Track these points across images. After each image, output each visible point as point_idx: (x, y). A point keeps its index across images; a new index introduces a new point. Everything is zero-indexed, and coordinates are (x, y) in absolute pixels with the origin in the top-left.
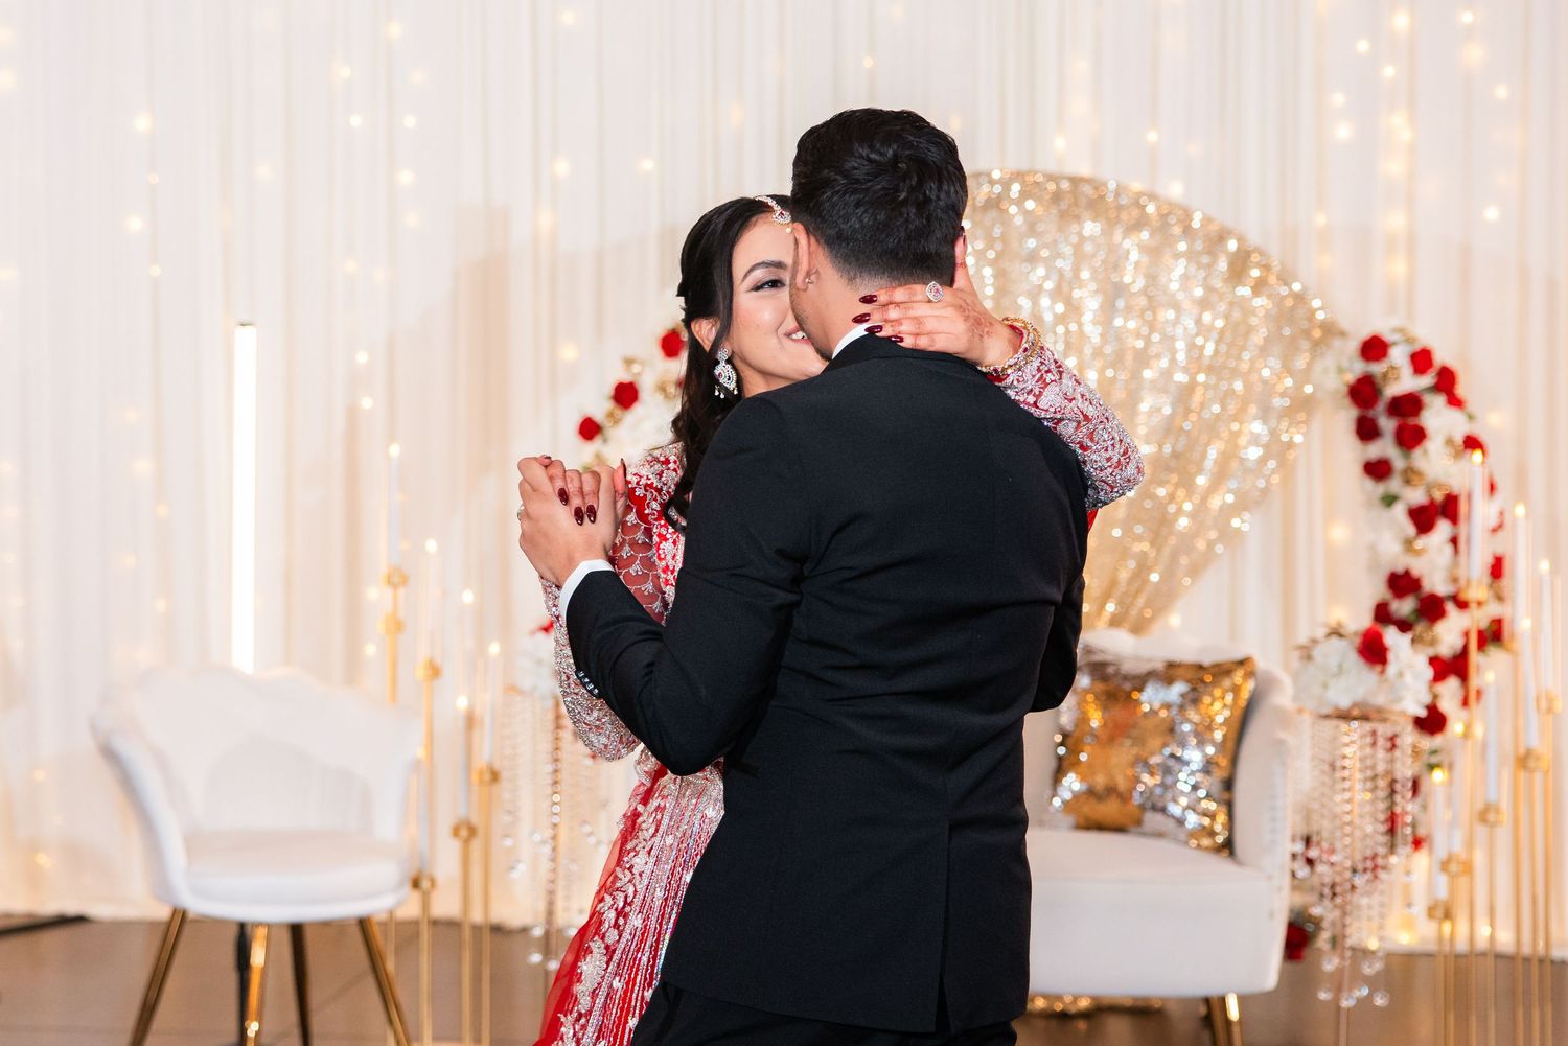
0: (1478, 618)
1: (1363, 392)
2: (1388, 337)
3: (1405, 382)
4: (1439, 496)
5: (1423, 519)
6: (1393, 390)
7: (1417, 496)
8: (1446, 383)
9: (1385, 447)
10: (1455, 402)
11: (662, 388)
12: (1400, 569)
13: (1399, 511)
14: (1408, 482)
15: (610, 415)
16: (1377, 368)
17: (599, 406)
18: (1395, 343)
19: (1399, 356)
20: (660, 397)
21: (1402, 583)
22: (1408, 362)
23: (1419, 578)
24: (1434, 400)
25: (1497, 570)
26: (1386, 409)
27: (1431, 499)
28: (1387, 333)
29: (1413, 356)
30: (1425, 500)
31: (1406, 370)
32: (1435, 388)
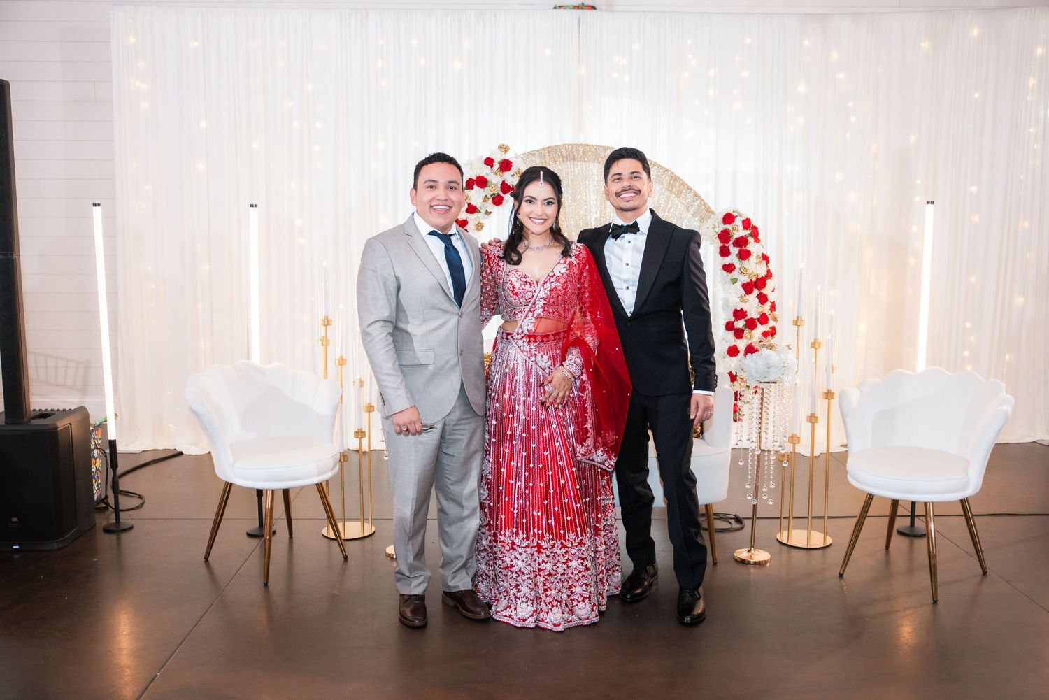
0: (765, 328)
1: (724, 236)
2: (735, 214)
3: (740, 232)
4: (754, 279)
5: (748, 288)
6: (736, 235)
7: (745, 279)
8: (755, 234)
9: (733, 258)
10: (757, 240)
12: (739, 309)
13: (739, 284)
14: (742, 273)
16: (728, 226)
18: (736, 217)
19: (738, 222)
21: (739, 314)
22: (741, 223)
23: (746, 312)
24: (751, 240)
25: (773, 308)
26: (733, 243)
27: (751, 280)
28: (734, 212)
29: (743, 222)
30: (749, 280)
31: (741, 227)
32: (751, 235)
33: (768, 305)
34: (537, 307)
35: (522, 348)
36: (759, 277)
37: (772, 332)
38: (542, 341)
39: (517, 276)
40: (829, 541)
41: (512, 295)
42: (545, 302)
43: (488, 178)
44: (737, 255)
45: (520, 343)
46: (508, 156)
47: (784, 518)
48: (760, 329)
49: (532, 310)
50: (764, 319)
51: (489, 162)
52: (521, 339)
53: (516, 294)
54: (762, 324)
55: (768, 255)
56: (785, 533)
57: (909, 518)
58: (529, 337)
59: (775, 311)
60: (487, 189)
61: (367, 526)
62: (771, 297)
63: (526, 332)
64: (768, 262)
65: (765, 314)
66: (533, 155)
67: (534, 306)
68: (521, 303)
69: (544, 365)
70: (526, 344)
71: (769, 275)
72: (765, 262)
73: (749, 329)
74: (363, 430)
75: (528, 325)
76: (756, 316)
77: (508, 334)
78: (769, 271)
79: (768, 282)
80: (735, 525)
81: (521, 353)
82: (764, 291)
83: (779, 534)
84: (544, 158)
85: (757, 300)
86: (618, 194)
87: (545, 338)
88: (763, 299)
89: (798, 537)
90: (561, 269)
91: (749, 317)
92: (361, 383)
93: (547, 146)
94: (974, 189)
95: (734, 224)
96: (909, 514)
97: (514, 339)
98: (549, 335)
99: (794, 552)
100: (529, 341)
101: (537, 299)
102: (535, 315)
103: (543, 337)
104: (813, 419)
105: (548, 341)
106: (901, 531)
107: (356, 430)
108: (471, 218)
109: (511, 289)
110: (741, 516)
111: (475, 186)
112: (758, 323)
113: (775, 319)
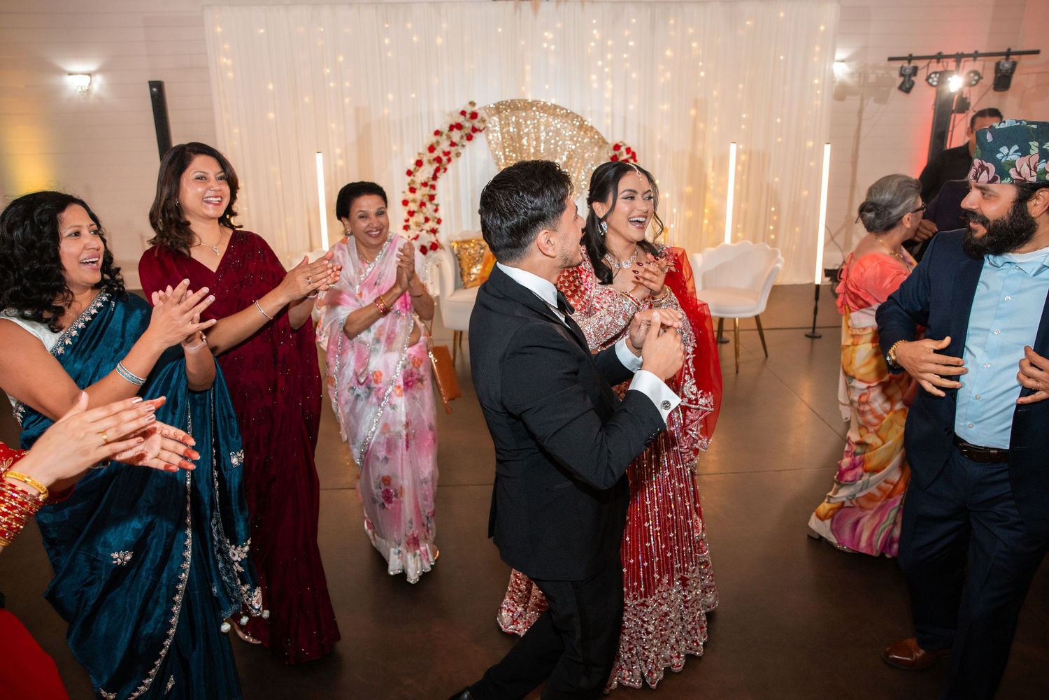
2: (621, 144)
8: (634, 156)
11: (429, 162)
15: (415, 169)
16: (617, 153)
17: (412, 168)
18: (622, 146)
19: (623, 149)
20: (429, 165)
22: (625, 151)
29: (626, 149)
31: (625, 153)
32: (631, 158)
43: (463, 124)
46: (476, 109)
51: (463, 113)
60: (462, 131)
95: (620, 151)
108: (453, 149)
111: (455, 130)
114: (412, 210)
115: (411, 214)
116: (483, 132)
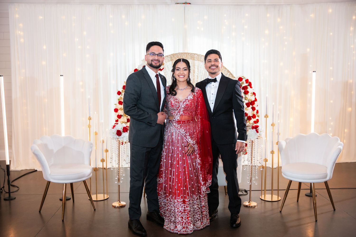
0: (255, 120)
2: (243, 78)
3: (245, 84)
4: (250, 101)
5: (248, 105)
6: (243, 85)
10: (251, 87)
14: (246, 99)
15: (122, 91)
19: (244, 80)
22: (245, 81)
23: (247, 114)
24: (249, 87)
25: (257, 112)
26: (242, 88)
27: (249, 102)
28: (242, 77)
29: (246, 80)
30: (248, 102)
31: (245, 82)
32: (249, 85)
33: (255, 111)
34: (181, 111)
35: (175, 126)
36: (252, 101)
37: (257, 121)
38: (183, 123)
39: (173, 99)
40: (280, 198)
41: (171, 106)
42: (184, 109)
44: (244, 93)
45: (175, 124)
47: (263, 190)
48: (253, 120)
49: (179, 112)
50: (254, 116)
52: (175, 123)
53: (173, 106)
54: (253, 118)
55: (255, 93)
56: (263, 196)
57: (310, 190)
58: (178, 122)
59: (258, 113)
61: (106, 195)
62: (257, 109)
63: (177, 120)
64: (255, 95)
65: (255, 114)
66: (167, 57)
67: (180, 111)
68: (174, 109)
69: (182, 132)
70: (177, 124)
71: (256, 100)
72: (254, 95)
73: (249, 120)
74: (104, 159)
75: (178, 118)
76: (251, 115)
77: (170, 121)
78: (255, 98)
79: (255, 102)
80: (244, 193)
81: (175, 128)
82: (254, 106)
83: (261, 196)
84: (172, 58)
85: (251, 109)
86: (210, 68)
87: (184, 122)
88: (253, 109)
89: (268, 197)
90: (191, 97)
91: (248, 115)
92: (103, 142)
93: (173, 53)
94: (331, 68)
95: (242, 81)
96: (310, 188)
97: (172, 123)
98: (185, 121)
99: (267, 203)
100: (178, 123)
101: (181, 108)
102: (180, 114)
103: (183, 122)
104: (272, 152)
105: (185, 123)
106: (307, 194)
107: (101, 159)
109: (171, 104)
110: (247, 190)
112: (252, 118)
113: (258, 116)
114: (120, 114)
115: (119, 117)
116: (163, 70)
